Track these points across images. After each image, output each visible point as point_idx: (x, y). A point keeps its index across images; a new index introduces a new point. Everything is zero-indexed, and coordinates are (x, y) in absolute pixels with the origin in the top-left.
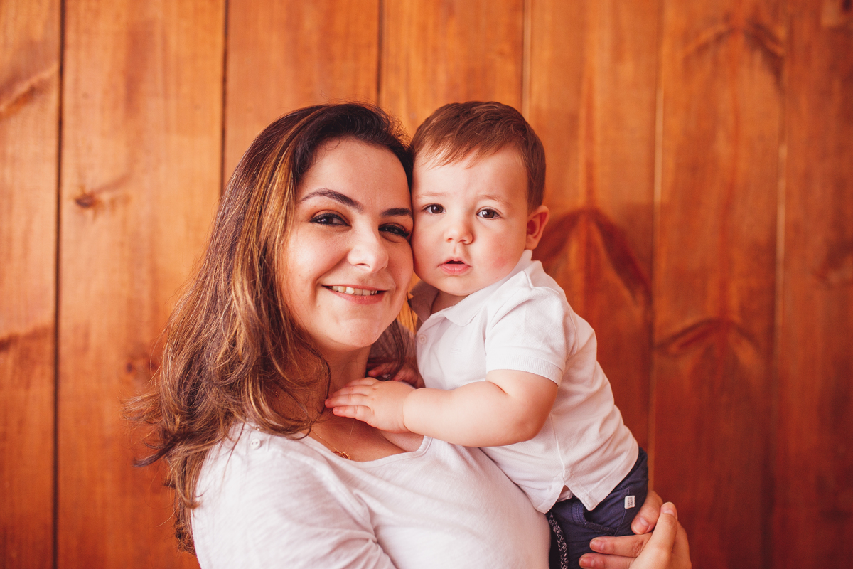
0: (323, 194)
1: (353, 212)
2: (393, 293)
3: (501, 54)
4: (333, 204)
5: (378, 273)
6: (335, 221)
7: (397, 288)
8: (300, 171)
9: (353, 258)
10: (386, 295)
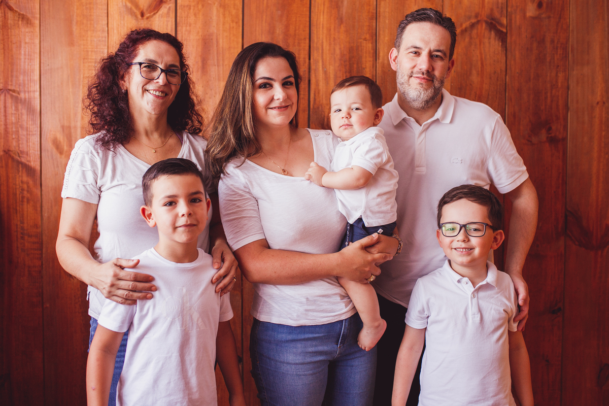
0: (262, 78)
1: (273, 82)
2: (291, 106)
3: (365, 39)
4: (265, 81)
5: (285, 101)
6: (268, 86)
7: (293, 103)
8: (252, 71)
9: (275, 98)
10: (289, 106)
